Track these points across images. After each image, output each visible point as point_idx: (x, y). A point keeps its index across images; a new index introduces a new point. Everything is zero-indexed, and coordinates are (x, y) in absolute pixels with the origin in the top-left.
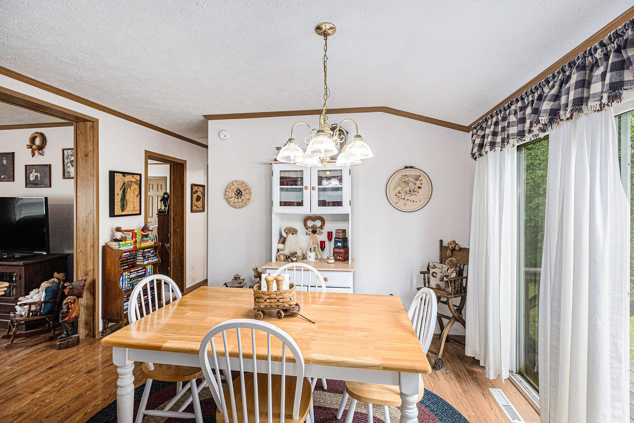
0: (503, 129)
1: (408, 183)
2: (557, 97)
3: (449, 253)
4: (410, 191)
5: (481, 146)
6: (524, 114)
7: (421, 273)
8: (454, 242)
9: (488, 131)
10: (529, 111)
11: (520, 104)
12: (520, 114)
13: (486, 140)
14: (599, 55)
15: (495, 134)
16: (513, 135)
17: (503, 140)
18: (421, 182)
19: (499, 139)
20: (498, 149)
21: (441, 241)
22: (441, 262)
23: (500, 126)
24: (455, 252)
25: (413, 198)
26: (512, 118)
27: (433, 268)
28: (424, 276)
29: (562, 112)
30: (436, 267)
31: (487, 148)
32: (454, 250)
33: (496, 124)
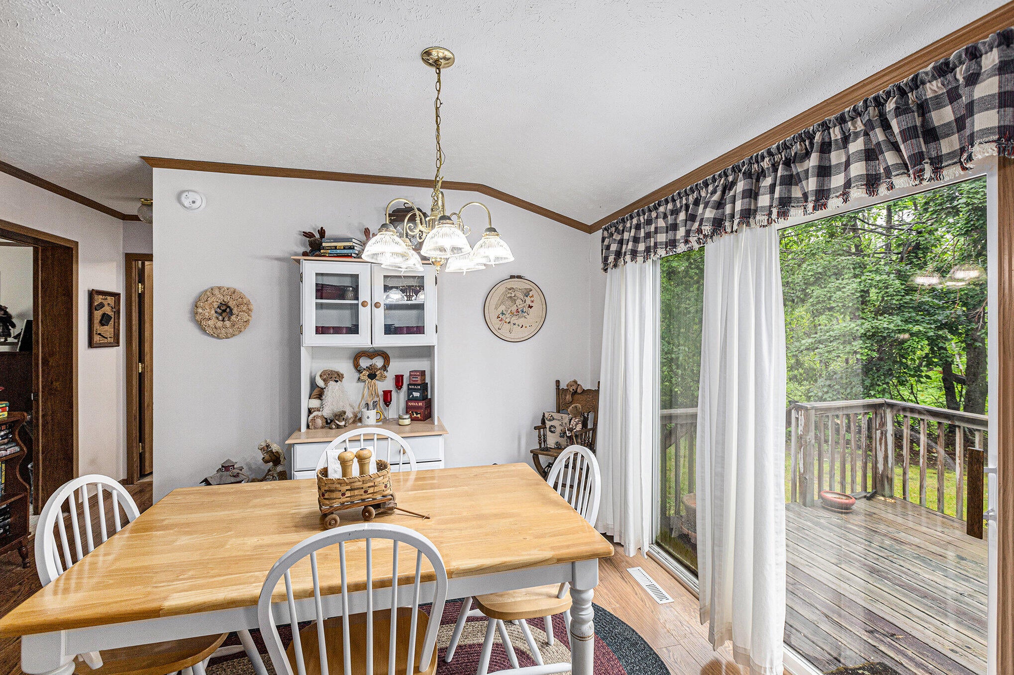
0: (648, 235)
1: (515, 300)
2: (720, 205)
3: (569, 397)
4: (517, 311)
5: (618, 254)
6: (676, 219)
7: (535, 428)
8: (575, 382)
9: (626, 235)
10: (682, 216)
11: (670, 206)
12: (670, 219)
13: (624, 247)
14: (766, 164)
15: (636, 240)
16: (661, 243)
17: (648, 250)
18: (532, 299)
19: (641, 247)
20: (640, 259)
21: (558, 382)
22: (558, 411)
23: (642, 230)
24: (576, 396)
25: (521, 321)
26: (661, 223)
27: (550, 420)
28: (540, 432)
29: (727, 224)
30: (554, 419)
31: (628, 258)
32: (575, 392)
33: (638, 227)
